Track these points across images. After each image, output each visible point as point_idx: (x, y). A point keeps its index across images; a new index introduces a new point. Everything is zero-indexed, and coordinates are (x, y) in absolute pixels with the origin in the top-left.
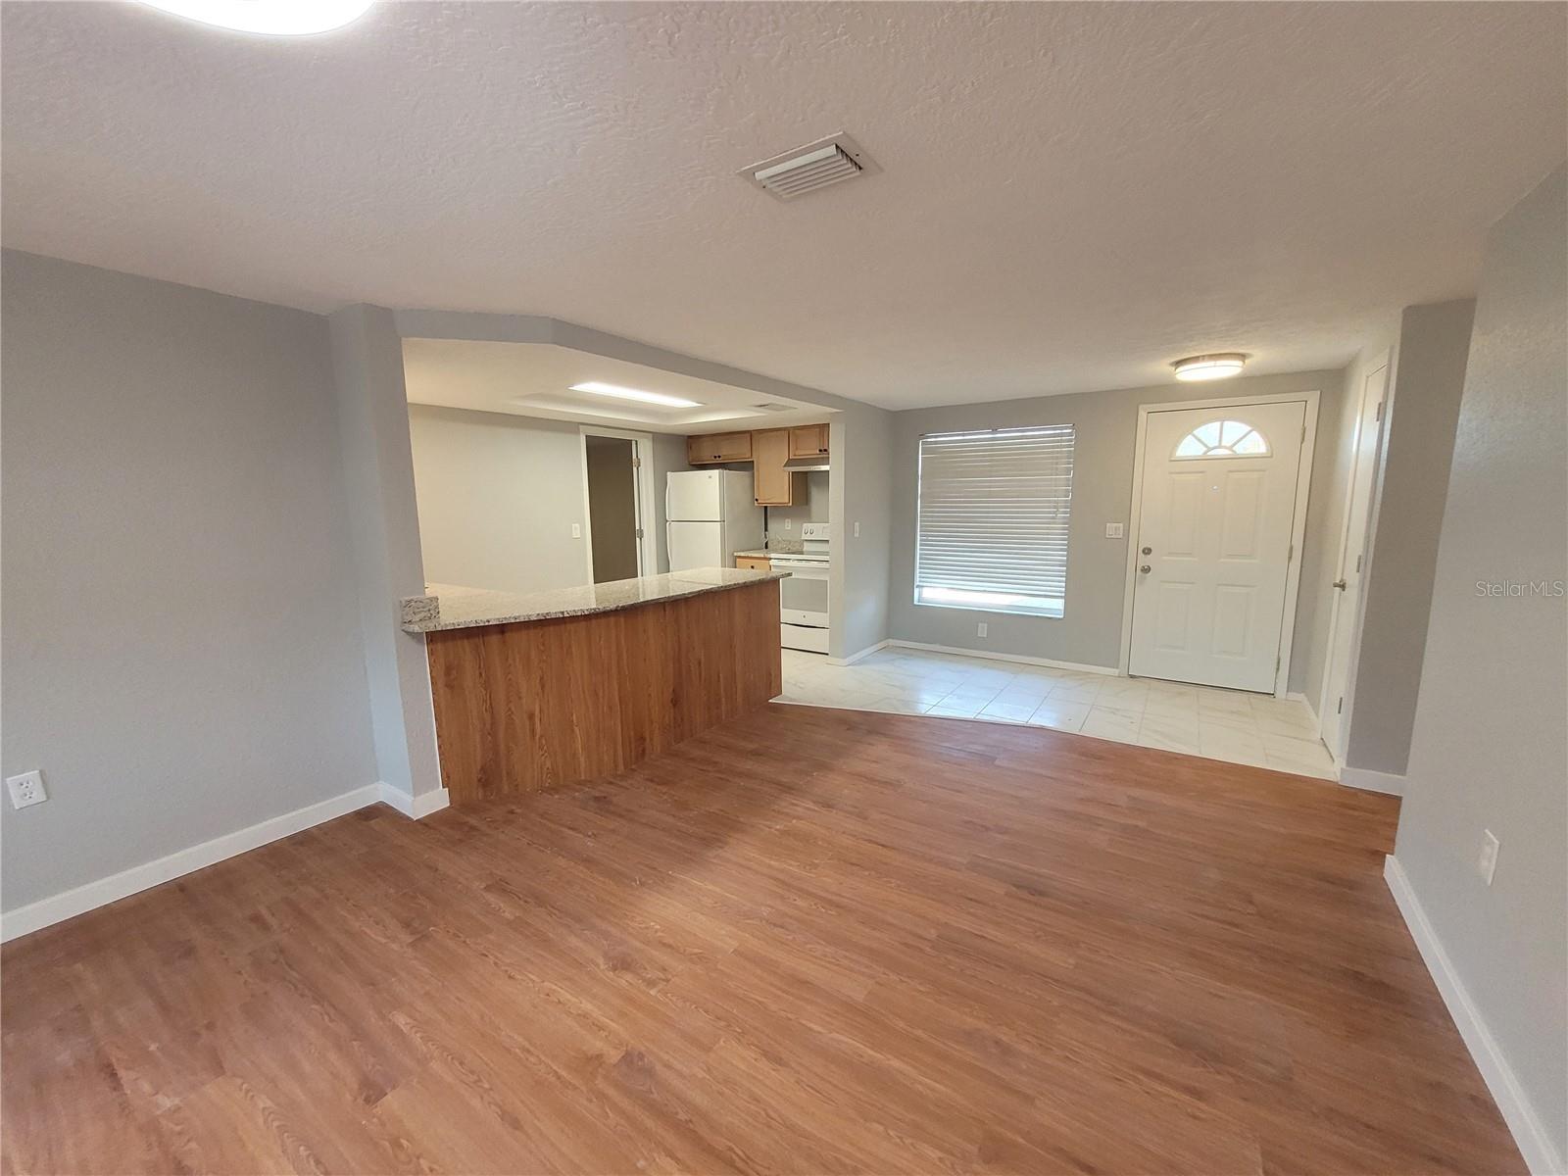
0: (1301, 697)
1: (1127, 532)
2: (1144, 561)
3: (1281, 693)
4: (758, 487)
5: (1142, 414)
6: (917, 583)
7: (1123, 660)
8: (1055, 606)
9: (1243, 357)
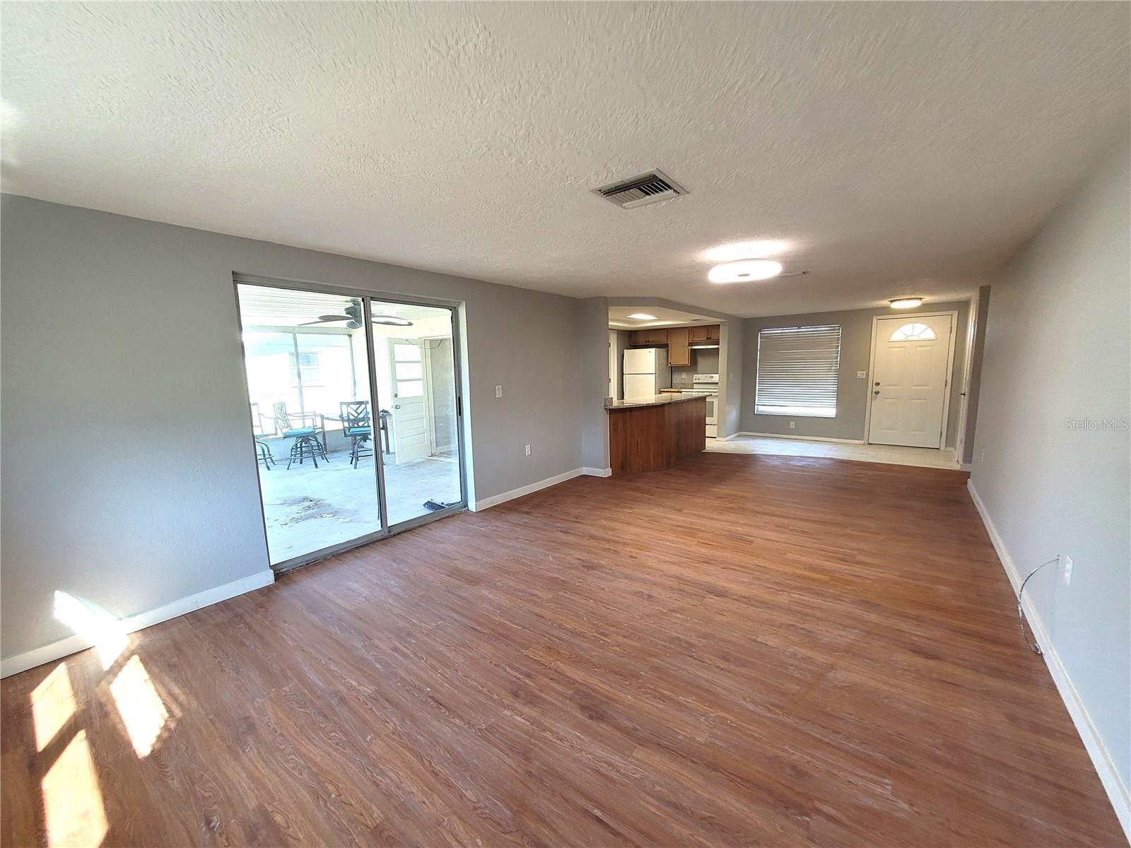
0: (952, 449)
1: (867, 375)
2: (876, 389)
3: (943, 448)
4: (671, 357)
5: (875, 320)
6: (756, 403)
7: (866, 436)
8: (831, 412)
9: (921, 299)
